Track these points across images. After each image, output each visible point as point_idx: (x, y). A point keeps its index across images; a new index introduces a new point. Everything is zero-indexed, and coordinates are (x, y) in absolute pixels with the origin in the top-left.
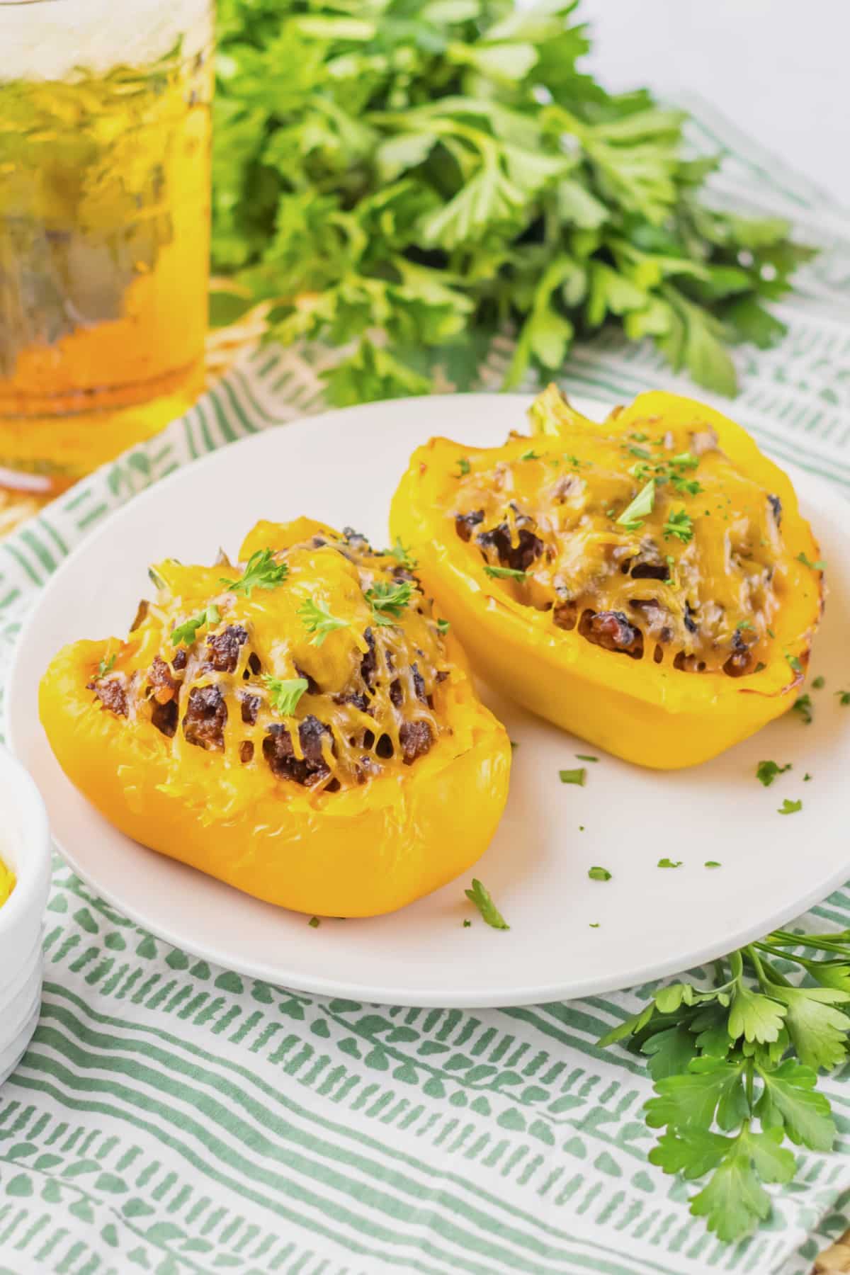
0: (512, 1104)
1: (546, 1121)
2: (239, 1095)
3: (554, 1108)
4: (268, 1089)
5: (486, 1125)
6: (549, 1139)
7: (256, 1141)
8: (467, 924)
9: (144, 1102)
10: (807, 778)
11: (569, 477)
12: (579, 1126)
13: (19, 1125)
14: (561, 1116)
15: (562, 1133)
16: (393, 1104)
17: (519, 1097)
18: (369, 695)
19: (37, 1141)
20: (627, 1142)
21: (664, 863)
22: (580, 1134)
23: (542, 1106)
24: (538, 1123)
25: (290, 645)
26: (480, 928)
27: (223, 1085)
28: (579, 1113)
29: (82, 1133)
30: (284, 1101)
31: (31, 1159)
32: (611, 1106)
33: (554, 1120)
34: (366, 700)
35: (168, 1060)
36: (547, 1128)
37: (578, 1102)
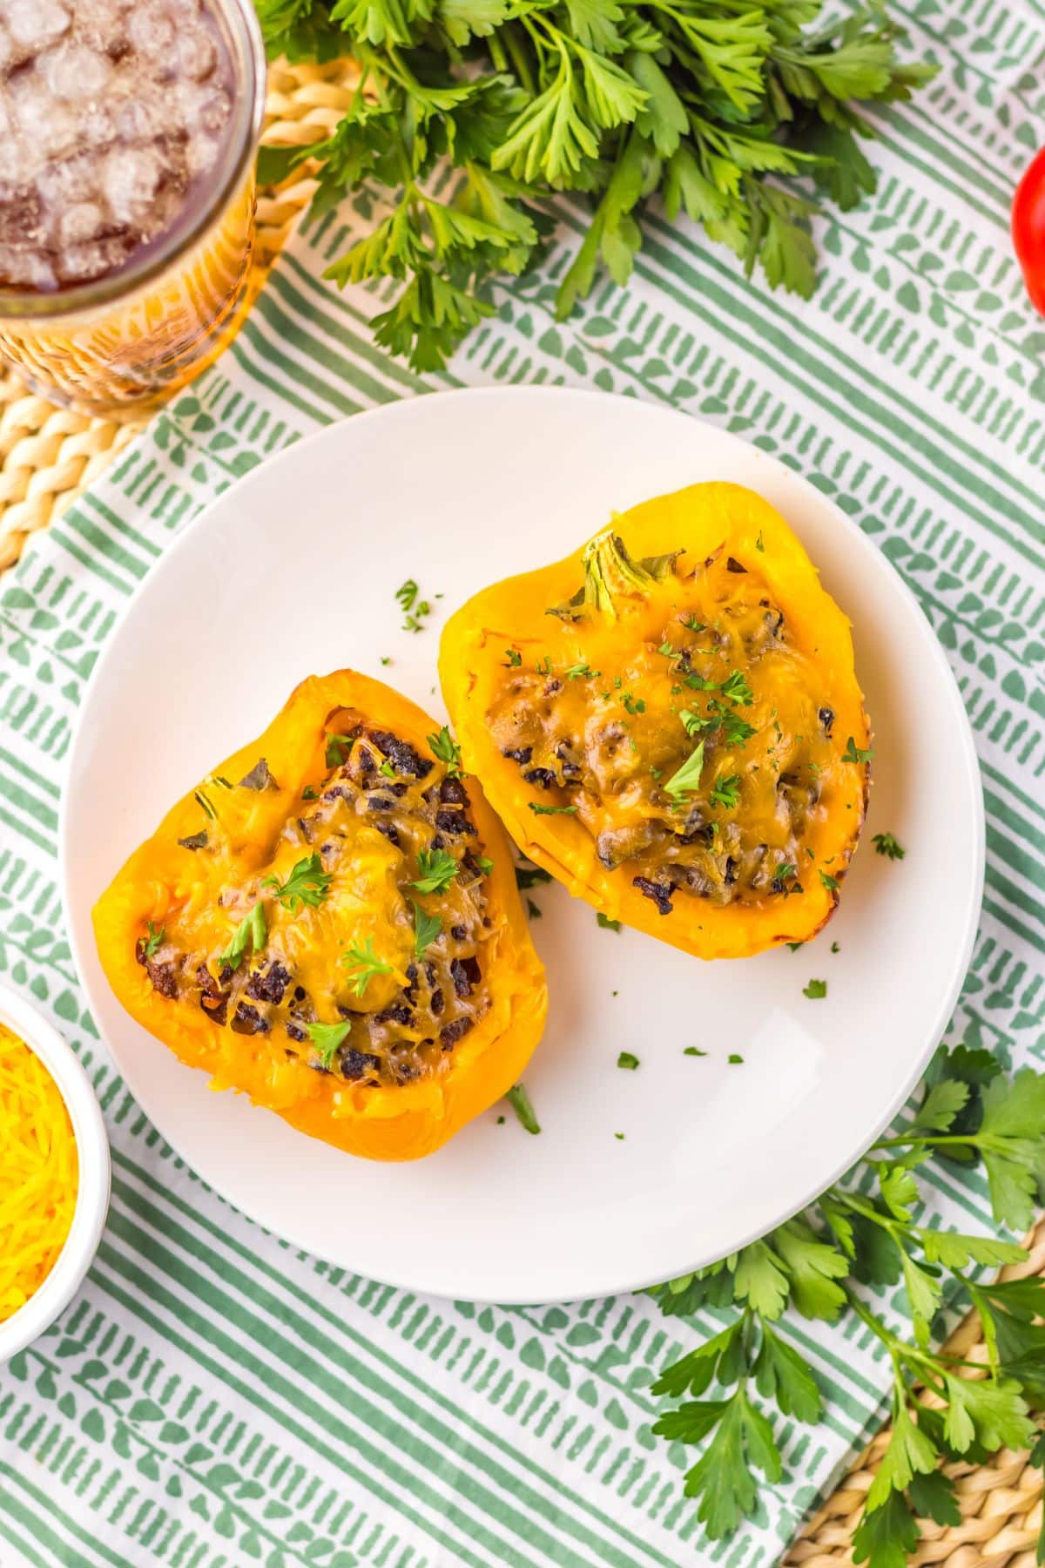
0: (535, 1333)
1: (564, 1358)
2: (287, 1315)
3: (573, 1339)
4: (314, 1305)
5: (510, 1360)
6: (564, 1381)
7: (304, 1365)
8: (501, 1120)
9: (203, 1328)
10: (835, 950)
11: (620, 730)
12: (593, 1367)
13: (89, 1336)
14: (578, 1351)
15: (578, 1374)
16: (427, 1322)
17: (540, 1323)
18: (411, 1006)
19: (108, 1358)
20: (635, 1391)
21: (691, 1051)
22: (594, 1377)
23: (560, 1335)
24: (557, 1360)
25: (334, 992)
26: (513, 1125)
27: (274, 1306)
28: (593, 1351)
29: (147, 1359)
30: (329, 1316)
31: (101, 1385)
32: (623, 1344)
33: (571, 1356)
34: (408, 1011)
35: (223, 1269)
36: (564, 1367)
37: (594, 1336)
